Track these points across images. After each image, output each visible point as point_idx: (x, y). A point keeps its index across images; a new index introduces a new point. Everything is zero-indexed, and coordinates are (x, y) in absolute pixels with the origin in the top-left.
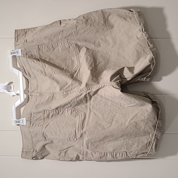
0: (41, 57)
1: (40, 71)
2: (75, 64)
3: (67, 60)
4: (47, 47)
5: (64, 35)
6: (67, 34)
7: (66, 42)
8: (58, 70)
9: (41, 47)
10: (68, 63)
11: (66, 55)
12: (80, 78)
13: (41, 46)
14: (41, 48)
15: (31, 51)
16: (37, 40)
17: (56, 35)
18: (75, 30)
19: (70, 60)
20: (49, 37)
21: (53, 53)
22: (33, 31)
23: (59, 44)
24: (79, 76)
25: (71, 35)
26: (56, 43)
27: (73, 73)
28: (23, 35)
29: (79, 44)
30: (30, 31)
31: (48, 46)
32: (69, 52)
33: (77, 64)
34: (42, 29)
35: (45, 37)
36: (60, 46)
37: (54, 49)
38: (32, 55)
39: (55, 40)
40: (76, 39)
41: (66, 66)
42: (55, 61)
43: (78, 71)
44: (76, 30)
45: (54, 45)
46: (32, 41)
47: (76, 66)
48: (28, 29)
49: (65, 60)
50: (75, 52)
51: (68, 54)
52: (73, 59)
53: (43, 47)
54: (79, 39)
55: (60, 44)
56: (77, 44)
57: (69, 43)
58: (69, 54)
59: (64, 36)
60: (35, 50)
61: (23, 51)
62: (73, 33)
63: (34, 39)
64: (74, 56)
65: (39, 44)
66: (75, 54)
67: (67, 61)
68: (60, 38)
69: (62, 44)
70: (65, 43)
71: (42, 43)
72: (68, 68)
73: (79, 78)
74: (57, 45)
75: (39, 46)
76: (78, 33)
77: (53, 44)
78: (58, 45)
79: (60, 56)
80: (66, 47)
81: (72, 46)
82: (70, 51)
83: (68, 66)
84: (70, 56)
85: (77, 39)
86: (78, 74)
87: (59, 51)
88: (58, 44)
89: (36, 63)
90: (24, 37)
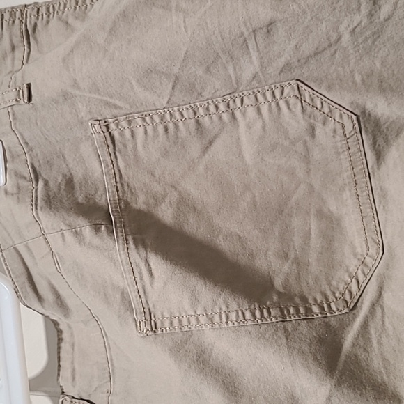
0: (128, 197)
1: (118, 296)
2: (347, 250)
3: (290, 215)
4: (161, 129)
5: (279, 55)
6: (297, 48)
7: (292, 101)
8: (234, 306)
9: (127, 133)
10: (297, 240)
11: (285, 178)
12: (384, 359)
13: (124, 124)
14: (122, 134)
15: (66, 153)
16: (97, 90)
17: (224, 58)
18: (359, 18)
19: (313, 211)
20: (176, 70)
21: (201, 168)
22: (71, 20)
23: (244, 115)
24: (379, 342)
25: (328, 53)
26: (222, 107)
27: (333, 322)
28: (13, 48)
29: (381, 107)
30: (54, 21)
31: (171, 126)
32: (307, 158)
33: (360, 249)
34: (124, 15)
35: (148, 72)
36: (249, 127)
37: (211, 143)
38: (70, 182)
39: (215, 86)
40: (358, 79)
41: (286, 256)
42: (217, 221)
43: (373, 306)
44: (370, 15)
45: (206, 121)
46: (66, 96)
47: (353, 264)
48: (43, 10)
49: (281, 212)
50: (346, 164)
51: (301, 173)
52: (332, 206)
53: (140, 132)
54: (381, 81)
55: (251, 112)
56: (364, 112)
57: (309, 109)
58: (308, 172)
59: (281, 63)
60: (86, 149)
61: (12, 157)
62: (346, 38)
63: (75, 85)
64: (342, 189)
65: (107, 113)
66: (347, 174)
67: (296, 222)
68: (247, 74)
69: (265, 109)
70: (282, 104)
71: (126, 108)
72: (298, 278)
73: (376, 363)
74: (225, 117)
75: (112, 126)
76: (377, 34)
77: (201, 111)
78: (233, 115)
79: (247, 187)
80: (286, 133)
81: (331, 123)
82: (316, 155)
83: (297, 261)
84: (311, 188)
85: (370, 74)
86: (372, 331)
87: (240, 154)
88: (238, 114)
89: (91, 245)
90: (18, 64)
